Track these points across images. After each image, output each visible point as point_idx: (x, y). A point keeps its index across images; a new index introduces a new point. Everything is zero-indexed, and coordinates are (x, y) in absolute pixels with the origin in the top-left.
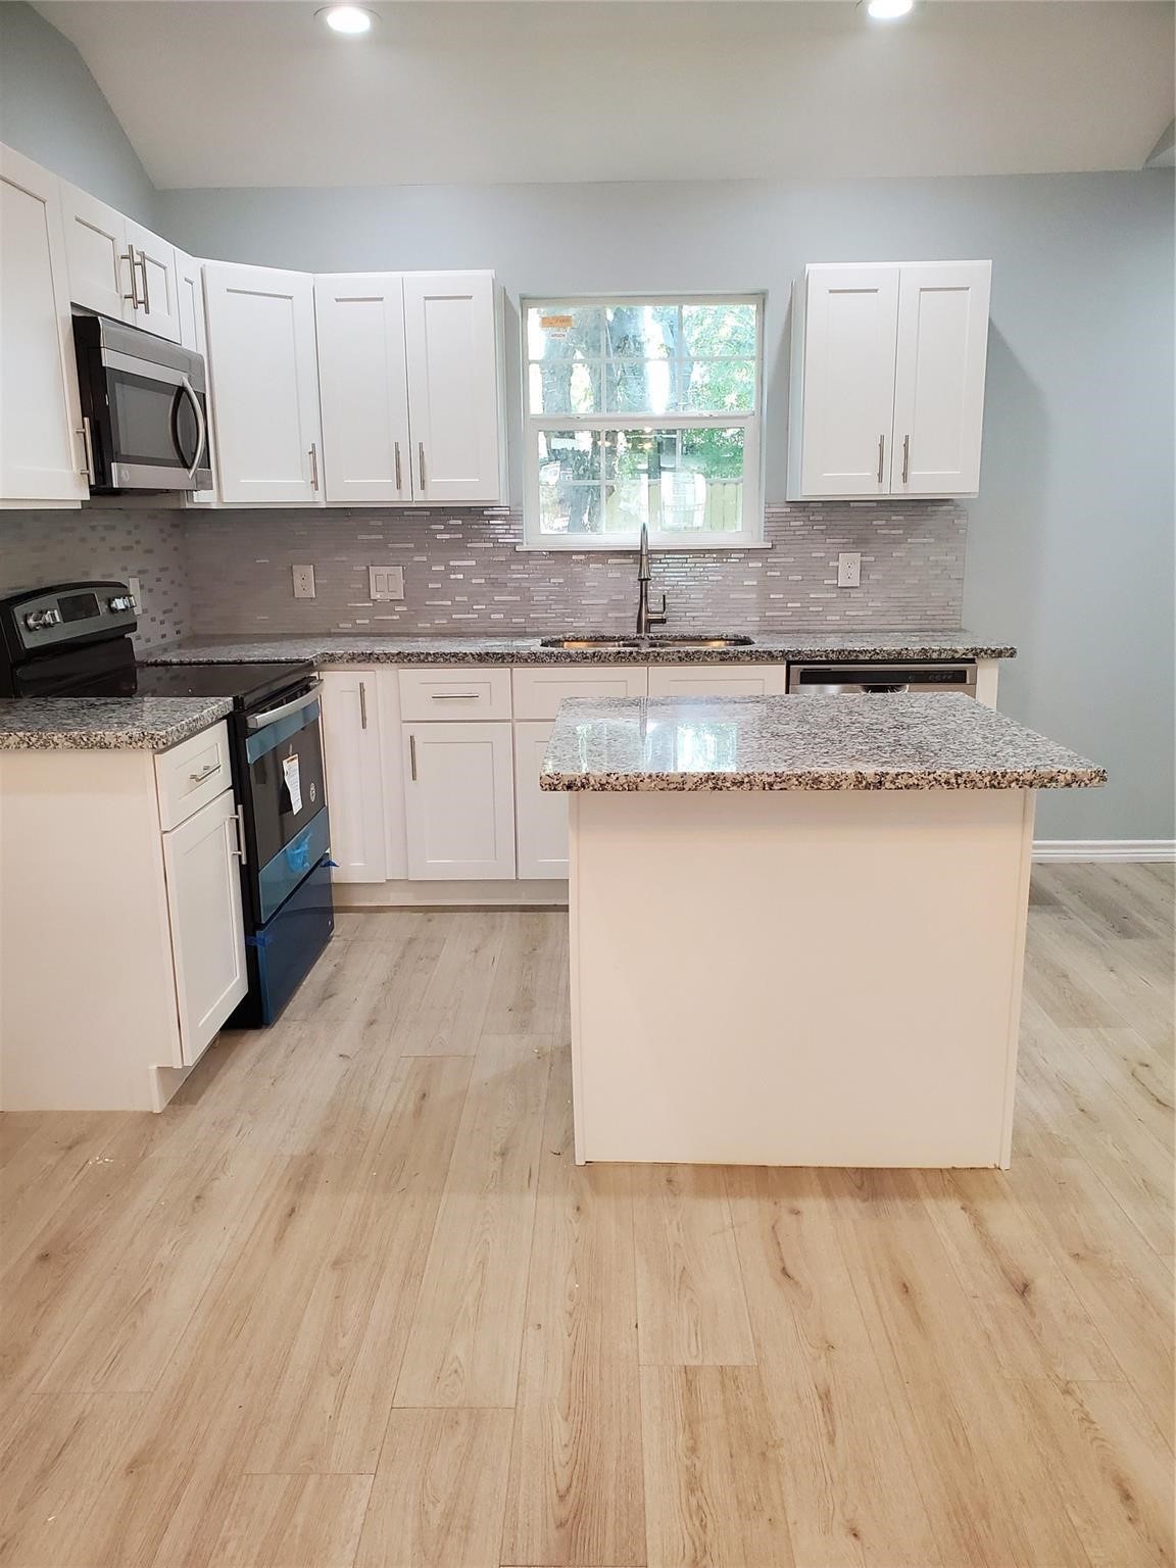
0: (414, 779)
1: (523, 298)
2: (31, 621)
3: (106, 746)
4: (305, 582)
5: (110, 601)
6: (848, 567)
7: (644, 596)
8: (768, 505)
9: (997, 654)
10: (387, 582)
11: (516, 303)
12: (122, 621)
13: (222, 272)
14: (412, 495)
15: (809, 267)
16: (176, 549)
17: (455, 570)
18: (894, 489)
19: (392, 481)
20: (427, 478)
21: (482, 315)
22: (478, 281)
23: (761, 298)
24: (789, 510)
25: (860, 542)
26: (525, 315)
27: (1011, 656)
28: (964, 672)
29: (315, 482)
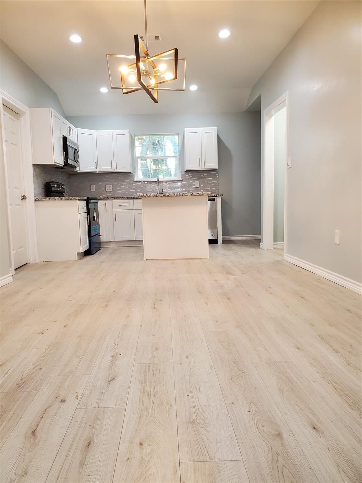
0: (115, 221)
1: (134, 135)
2: (53, 186)
3: (71, 199)
4: (93, 188)
5: (62, 186)
6: (197, 183)
7: (159, 189)
8: (181, 172)
9: (220, 196)
10: (109, 188)
11: (133, 136)
12: (63, 190)
13: (81, 130)
14: (114, 170)
15: (185, 129)
16: (68, 182)
17: (122, 185)
18: (203, 168)
19: (111, 167)
20: (117, 167)
21: (127, 138)
22: (126, 132)
23: (178, 134)
24: (185, 173)
25: (199, 179)
26: (135, 138)
27: (223, 196)
28: (214, 199)
29: (96, 168)
